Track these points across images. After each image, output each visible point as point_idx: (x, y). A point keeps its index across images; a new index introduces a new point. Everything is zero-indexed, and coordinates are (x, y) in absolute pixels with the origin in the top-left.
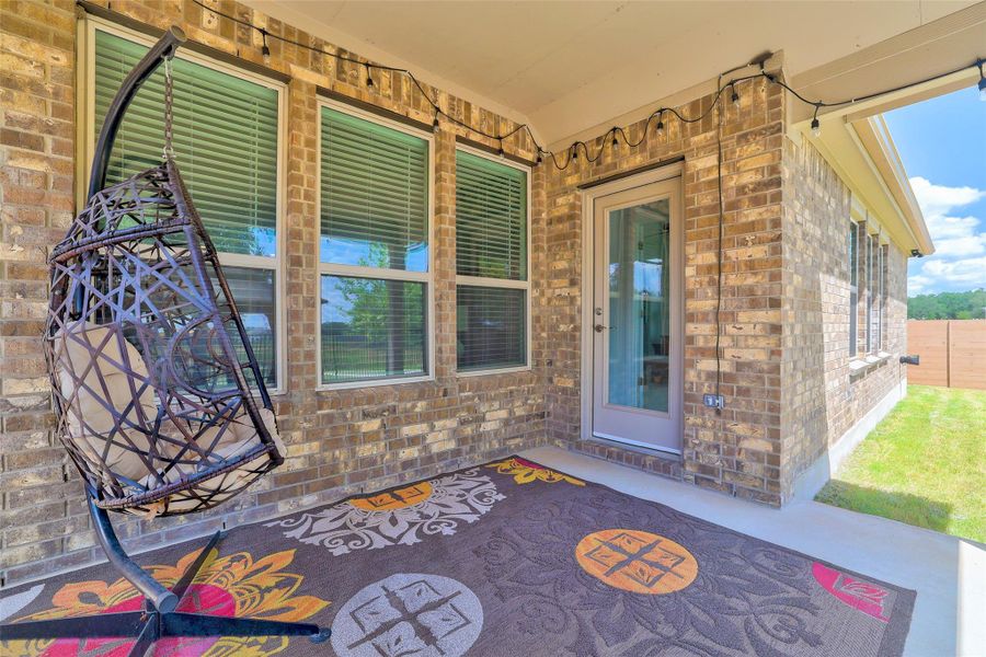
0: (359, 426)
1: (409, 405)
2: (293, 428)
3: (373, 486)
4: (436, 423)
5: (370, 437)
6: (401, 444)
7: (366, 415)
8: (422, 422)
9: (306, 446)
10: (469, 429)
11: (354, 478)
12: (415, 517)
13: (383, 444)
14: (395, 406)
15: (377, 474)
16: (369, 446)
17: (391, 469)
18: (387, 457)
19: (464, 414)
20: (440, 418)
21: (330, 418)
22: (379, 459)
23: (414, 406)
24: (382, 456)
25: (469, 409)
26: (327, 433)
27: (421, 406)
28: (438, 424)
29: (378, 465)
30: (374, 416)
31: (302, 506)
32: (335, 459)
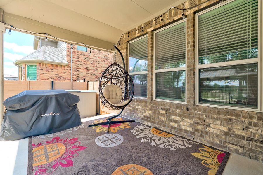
0: (160, 111)
1: (174, 110)
2: (147, 107)
3: (163, 128)
4: (184, 119)
5: (163, 115)
6: (171, 120)
7: (162, 109)
8: (179, 116)
9: (149, 112)
10: (200, 127)
11: (158, 124)
12: (166, 141)
13: (166, 118)
14: (169, 109)
15: (164, 126)
16: (162, 117)
17: (168, 127)
18: (167, 122)
19: (197, 120)
20: (185, 117)
21: (154, 107)
22: (165, 122)
23: (176, 111)
24: (166, 122)
25: (200, 119)
26: (153, 110)
27: (178, 111)
28: (185, 119)
29: (164, 124)
30: (164, 110)
31: (148, 124)
32: (154, 117)
